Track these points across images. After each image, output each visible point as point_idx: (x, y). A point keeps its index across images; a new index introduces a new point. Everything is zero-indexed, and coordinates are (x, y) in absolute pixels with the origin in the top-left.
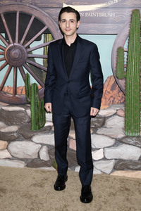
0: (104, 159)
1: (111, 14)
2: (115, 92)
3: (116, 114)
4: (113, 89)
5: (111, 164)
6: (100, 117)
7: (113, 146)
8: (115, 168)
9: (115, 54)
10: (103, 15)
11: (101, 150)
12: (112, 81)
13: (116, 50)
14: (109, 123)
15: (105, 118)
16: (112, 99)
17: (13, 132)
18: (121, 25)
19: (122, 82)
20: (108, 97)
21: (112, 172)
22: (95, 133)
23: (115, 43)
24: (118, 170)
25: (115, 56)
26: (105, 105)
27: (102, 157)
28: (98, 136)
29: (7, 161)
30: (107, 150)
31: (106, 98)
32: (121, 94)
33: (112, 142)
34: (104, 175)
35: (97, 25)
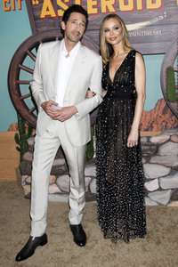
0: (160, 189)
1: (157, 32)
2: (167, 116)
3: (169, 140)
4: (164, 113)
5: (168, 194)
6: (153, 145)
7: (169, 175)
8: (172, 199)
9: (164, 74)
10: (148, 33)
11: (156, 180)
12: (164, 105)
13: (165, 70)
14: (163, 150)
15: (158, 146)
16: (164, 124)
17: (61, 166)
18: (169, 43)
19: (174, 105)
20: (160, 122)
21: (169, 203)
22: (148, 162)
23: (163, 64)
24: (175, 200)
25: (164, 77)
26: (157, 130)
27: (158, 187)
28: (151, 165)
29: (56, 196)
30: (163, 180)
31: (157, 124)
32: (174, 118)
33: (167, 171)
34: (161, 207)
35: (142, 45)
